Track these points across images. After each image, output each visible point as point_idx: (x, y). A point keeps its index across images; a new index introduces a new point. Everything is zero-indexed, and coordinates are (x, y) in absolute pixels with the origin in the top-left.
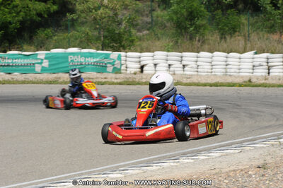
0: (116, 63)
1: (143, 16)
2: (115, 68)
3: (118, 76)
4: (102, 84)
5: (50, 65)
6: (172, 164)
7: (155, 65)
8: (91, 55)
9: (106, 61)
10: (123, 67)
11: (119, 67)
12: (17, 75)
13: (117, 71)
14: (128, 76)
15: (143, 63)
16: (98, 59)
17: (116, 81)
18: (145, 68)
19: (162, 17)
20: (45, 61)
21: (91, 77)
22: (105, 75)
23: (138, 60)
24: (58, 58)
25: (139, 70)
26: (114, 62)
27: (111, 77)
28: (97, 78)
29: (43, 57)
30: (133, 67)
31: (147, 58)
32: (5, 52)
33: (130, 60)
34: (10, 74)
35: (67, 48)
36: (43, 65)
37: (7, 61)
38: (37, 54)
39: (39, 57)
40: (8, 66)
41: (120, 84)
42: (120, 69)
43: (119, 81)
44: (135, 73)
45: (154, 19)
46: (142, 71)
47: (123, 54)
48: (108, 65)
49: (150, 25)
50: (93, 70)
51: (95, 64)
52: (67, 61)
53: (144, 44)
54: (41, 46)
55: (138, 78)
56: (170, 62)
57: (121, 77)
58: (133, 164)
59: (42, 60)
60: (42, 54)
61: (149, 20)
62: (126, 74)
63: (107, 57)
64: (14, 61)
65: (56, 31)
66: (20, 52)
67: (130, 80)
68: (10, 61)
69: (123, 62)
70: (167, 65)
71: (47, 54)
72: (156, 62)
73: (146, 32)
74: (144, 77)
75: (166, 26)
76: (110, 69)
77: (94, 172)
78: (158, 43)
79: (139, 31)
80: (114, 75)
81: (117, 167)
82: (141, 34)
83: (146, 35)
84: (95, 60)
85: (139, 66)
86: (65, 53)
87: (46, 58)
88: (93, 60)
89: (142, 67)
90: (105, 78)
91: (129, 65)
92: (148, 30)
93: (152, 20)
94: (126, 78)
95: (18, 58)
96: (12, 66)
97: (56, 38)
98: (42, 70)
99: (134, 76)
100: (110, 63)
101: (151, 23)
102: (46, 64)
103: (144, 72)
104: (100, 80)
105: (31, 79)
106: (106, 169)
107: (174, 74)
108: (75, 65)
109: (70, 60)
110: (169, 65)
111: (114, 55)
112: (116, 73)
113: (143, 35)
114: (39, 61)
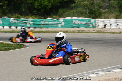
0: (94, 23)
1: (105, 3)
2: (93, 26)
3: (95, 29)
4: (88, 33)
5: (65, 25)
6: (119, 71)
7: (111, 24)
8: (83, 20)
9: (89, 23)
10: (97, 26)
11: (95, 25)
12: (50, 29)
13: (94, 27)
14: (99, 29)
15: (105, 24)
16: (85, 22)
17: (93, 31)
18: (106, 26)
19: (114, 3)
20: (63, 23)
21: (83, 30)
22: (89, 29)
23: (103, 22)
24: (68, 21)
25: (104, 27)
26: (93, 23)
27: (91, 30)
28: (85, 30)
29: (62, 21)
30: (101, 25)
31: (107, 21)
32: (45, 18)
33: (100, 22)
34: (47, 28)
35: (72, 17)
36: (62, 24)
37: (46, 23)
38: (59, 20)
39: (60, 21)
40: (47, 25)
41: (95, 33)
42: (95, 26)
43: (95, 31)
44: (102, 28)
45: (110, 4)
46: (105, 27)
47: (96, 19)
48: (90, 25)
49: (108, 7)
50: (83, 27)
51: (85, 24)
52: (72, 23)
53: (106, 15)
54: (61, 16)
55: (103, 30)
56: (117, 23)
57: (96, 30)
58: (102, 70)
59: (61, 22)
60: (61, 20)
61: (108, 4)
62: (98, 28)
63: (90, 21)
64: (49, 22)
65: (67, 10)
66: (52, 19)
67: (100, 31)
68: (48, 23)
69: (97, 23)
70: (116, 24)
71: (63, 20)
72: (111, 23)
73: (106, 10)
74: (106, 30)
75: (115, 8)
76: (91, 26)
77: (84, 74)
78: (112, 15)
79: (104, 9)
80: (93, 29)
81: (94, 72)
82: (105, 11)
83: (107, 11)
84: (84, 22)
85: (104, 25)
86: (71, 19)
87: (63, 22)
88: (83, 22)
89: (105, 26)
90: (89, 30)
91: (100, 24)
92: (108, 9)
93: (110, 5)
94: (98, 30)
95: (51, 21)
96: (49, 25)
97: (67, 12)
98: (61, 27)
99: (102, 29)
100: (91, 24)
101: (109, 6)
102: (63, 24)
103: (106, 27)
104: (87, 31)
105: (56, 30)
106: (90, 73)
107: (119, 29)
108: (75, 24)
109: (73, 22)
110: (117, 25)
111: (93, 20)
112: (94, 28)
113: (106, 11)
114: (60, 23)
